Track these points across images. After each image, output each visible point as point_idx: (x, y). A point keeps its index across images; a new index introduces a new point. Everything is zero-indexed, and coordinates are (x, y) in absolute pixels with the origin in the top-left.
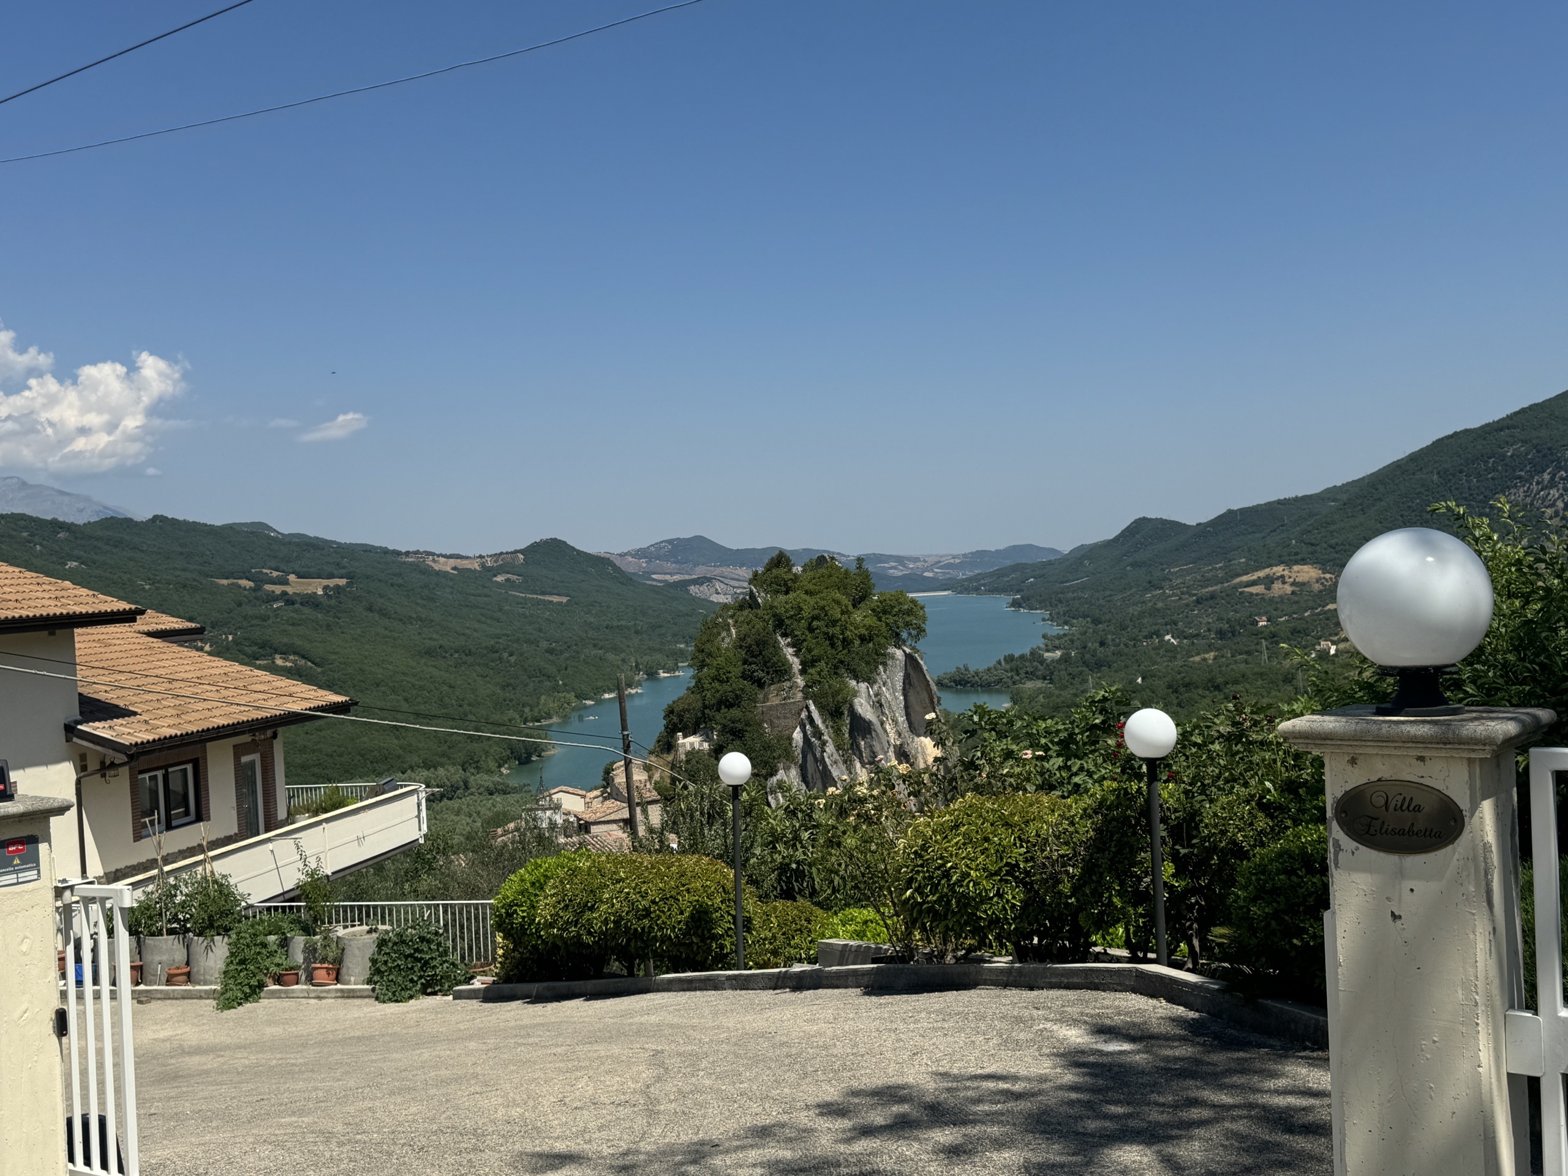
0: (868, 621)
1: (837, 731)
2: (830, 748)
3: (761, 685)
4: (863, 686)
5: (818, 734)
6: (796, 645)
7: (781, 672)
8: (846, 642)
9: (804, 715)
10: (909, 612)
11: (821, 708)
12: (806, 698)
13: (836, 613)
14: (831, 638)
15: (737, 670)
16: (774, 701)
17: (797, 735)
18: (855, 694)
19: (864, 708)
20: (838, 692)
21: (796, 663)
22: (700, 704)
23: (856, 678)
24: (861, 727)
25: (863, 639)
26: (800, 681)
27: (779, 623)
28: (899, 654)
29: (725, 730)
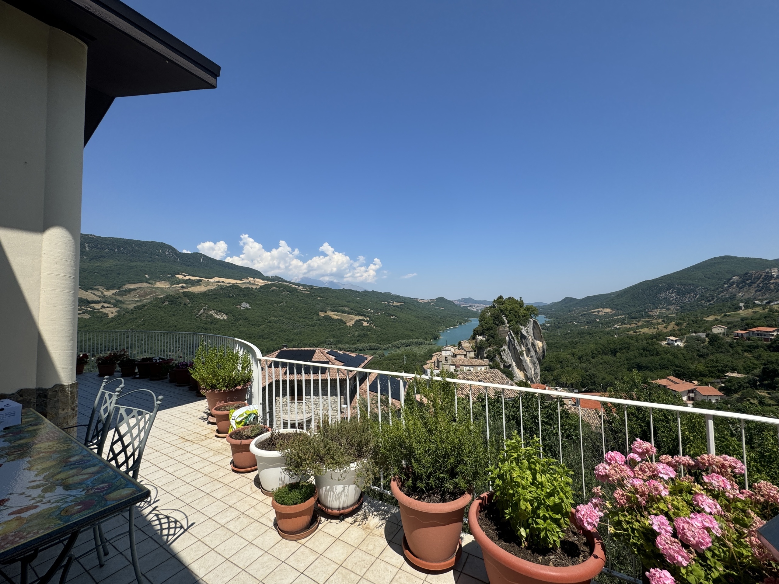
0: (524, 312)
1: (517, 338)
2: (516, 342)
3: (498, 325)
4: (523, 327)
5: (513, 338)
6: (506, 317)
7: (503, 323)
8: (519, 317)
9: (509, 333)
10: (534, 310)
11: (513, 332)
12: (510, 329)
13: (517, 309)
14: (515, 315)
15: (492, 322)
16: (501, 329)
17: (507, 338)
18: (522, 329)
19: (524, 333)
20: (517, 328)
21: (506, 322)
22: (482, 329)
23: (521, 325)
24: (523, 337)
25: (523, 316)
26: (508, 325)
27: (502, 311)
28: (532, 320)
29: (489, 335)
